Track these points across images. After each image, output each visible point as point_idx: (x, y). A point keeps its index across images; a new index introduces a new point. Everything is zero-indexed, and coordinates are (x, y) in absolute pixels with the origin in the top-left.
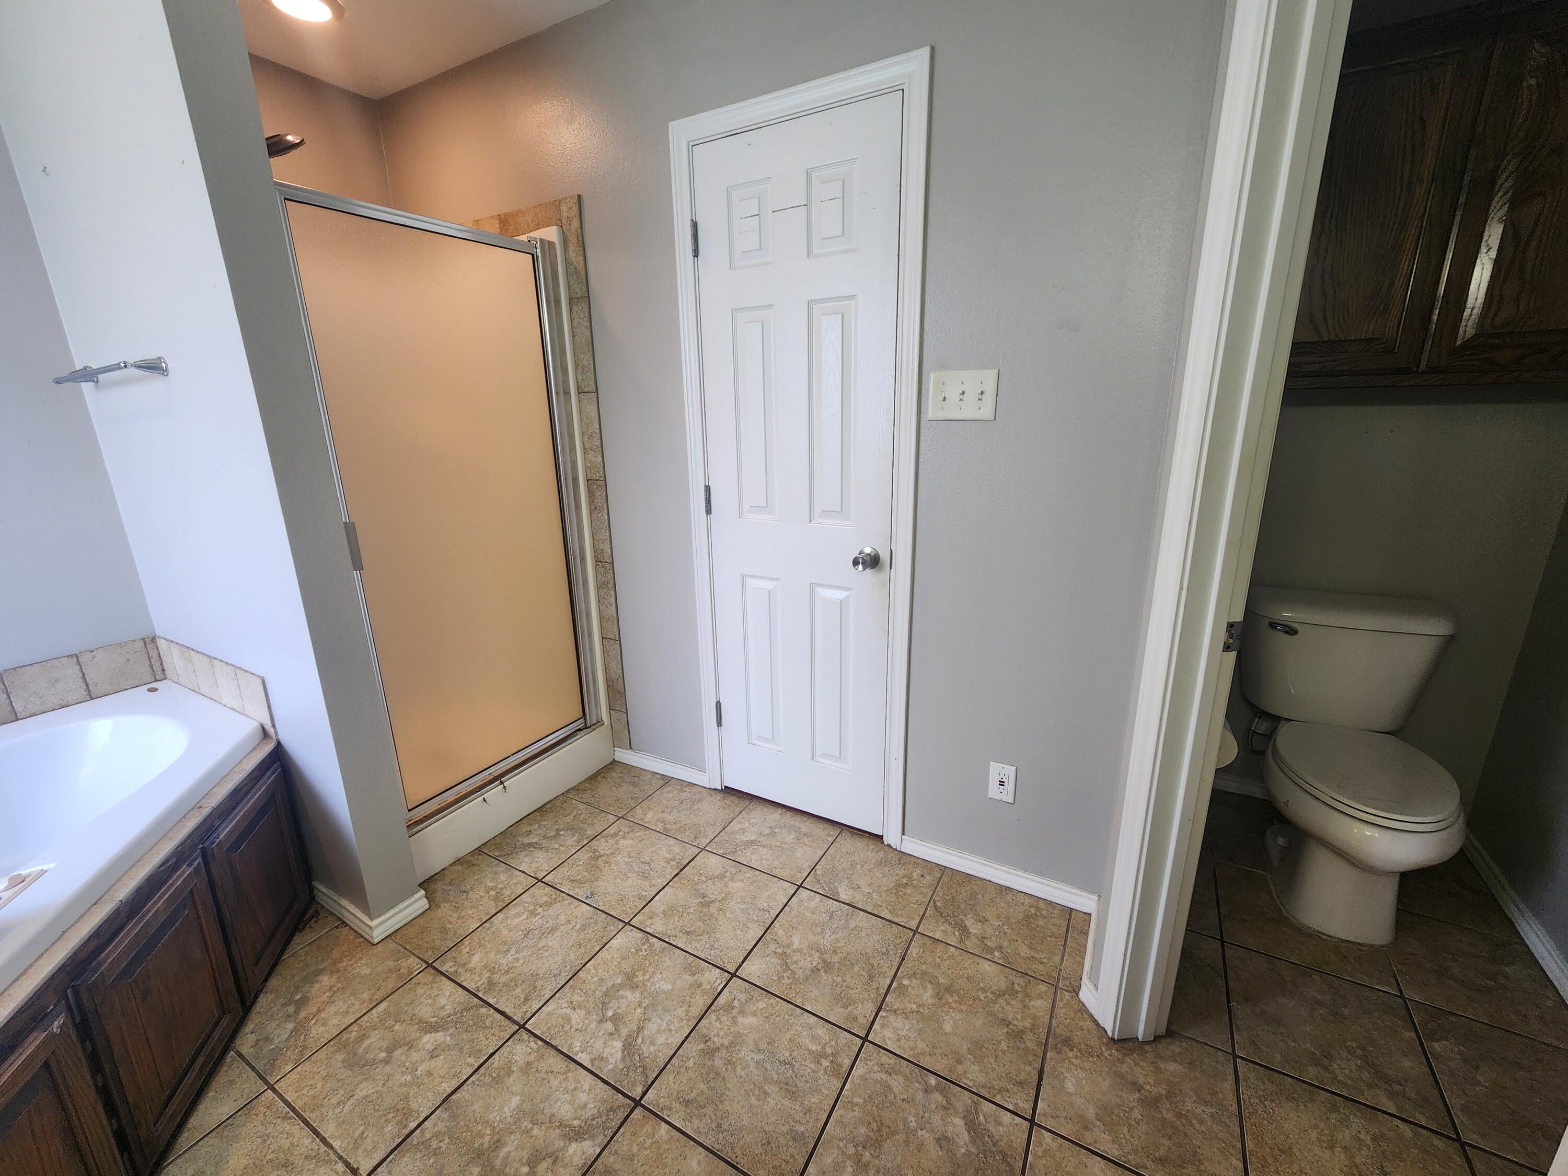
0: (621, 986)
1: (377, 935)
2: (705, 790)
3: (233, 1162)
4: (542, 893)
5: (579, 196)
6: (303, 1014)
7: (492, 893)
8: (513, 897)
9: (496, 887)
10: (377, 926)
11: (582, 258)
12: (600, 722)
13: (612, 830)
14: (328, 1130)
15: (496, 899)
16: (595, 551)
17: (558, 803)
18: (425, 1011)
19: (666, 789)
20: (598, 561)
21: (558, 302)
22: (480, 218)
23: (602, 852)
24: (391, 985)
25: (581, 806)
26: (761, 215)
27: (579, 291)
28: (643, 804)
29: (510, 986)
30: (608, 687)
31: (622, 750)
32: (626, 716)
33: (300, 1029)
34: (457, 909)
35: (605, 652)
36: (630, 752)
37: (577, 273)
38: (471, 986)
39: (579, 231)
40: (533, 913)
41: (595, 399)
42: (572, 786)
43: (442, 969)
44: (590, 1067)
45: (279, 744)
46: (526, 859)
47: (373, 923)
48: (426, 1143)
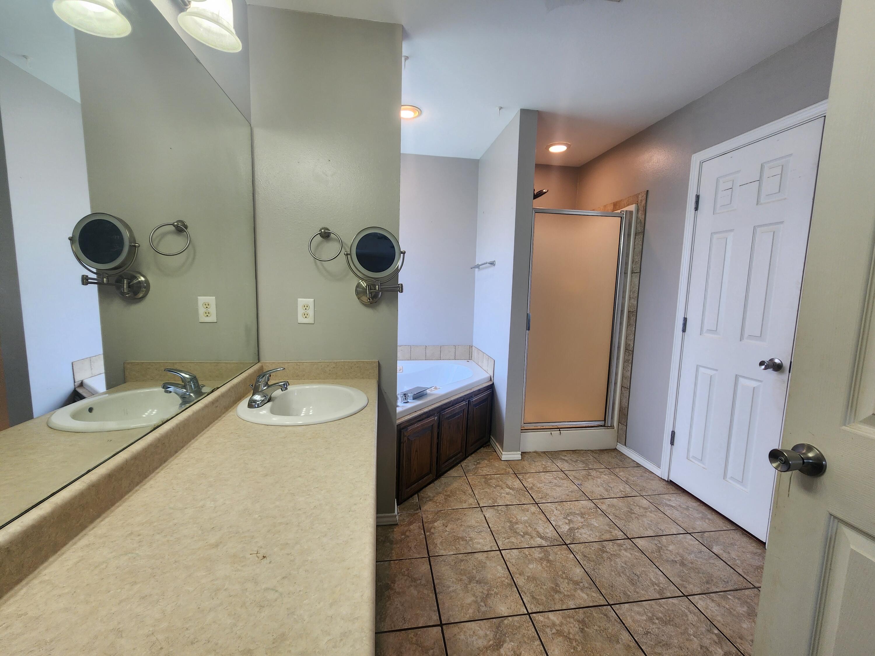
0: (578, 514)
1: (504, 458)
2: (657, 477)
3: (454, 485)
4: (561, 475)
5: (648, 191)
6: (478, 466)
7: (543, 466)
8: (550, 471)
9: (545, 465)
10: (504, 454)
11: (644, 216)
12: (612, 427)
13: (601, 470)
14: (476, 492)
15: (544, 468)
16: (626, 345)
17: (582, 452)
18: (509, 483)
19: (636, 468)
20: (626, 349)
21: (629, 235)
22: (606, 204)
23: (592, 475)
24: (502, 472)
25: (591, 457)
26: (734, 188)
27: (640, 229)
28: (621, 469)
29: (539, 492)
30: (620, 411)
31: (621, 445)
32: (625, 427)
33: (477, 468)
34: (530, 464)
35: (621, 393)
36: (624, 447)
37: (640, 222)
38: (525, 485)
39: (645, 205)
40: (555, 479)
41: (639, 276)
42: (591, 449)
43: (518, 477)
44: (554, 526)
45: (493, 384)
46: (560, 463)
47: (503, 453)
48: (498, 511)
